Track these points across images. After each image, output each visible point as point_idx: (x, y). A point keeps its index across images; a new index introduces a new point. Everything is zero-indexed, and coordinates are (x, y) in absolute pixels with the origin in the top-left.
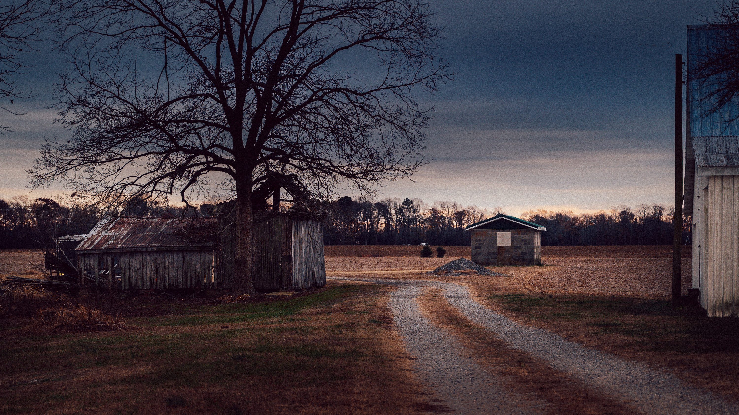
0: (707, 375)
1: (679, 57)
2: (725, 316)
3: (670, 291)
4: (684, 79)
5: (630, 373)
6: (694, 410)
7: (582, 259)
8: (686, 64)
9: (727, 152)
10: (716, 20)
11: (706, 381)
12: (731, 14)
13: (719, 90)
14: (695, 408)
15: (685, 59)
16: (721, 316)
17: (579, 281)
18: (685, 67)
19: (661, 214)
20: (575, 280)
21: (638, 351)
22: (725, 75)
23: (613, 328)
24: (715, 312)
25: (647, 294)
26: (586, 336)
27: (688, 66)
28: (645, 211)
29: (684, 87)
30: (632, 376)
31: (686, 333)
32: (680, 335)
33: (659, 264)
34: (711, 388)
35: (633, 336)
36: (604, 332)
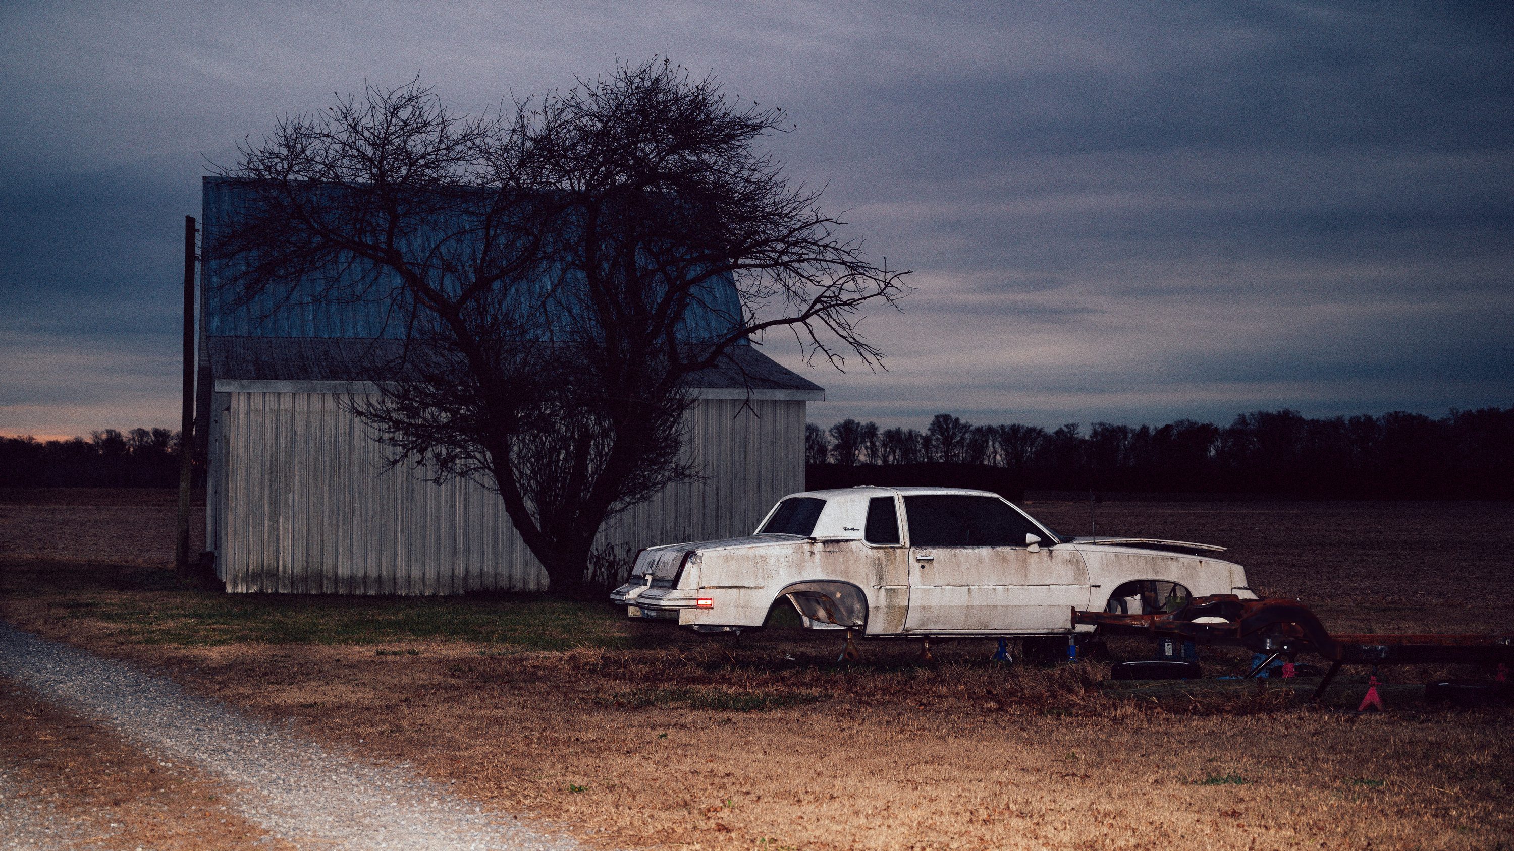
0: (219, 678)
1: (190, 221)
2: (250, 591)
3: (173, 556)
4: (198, 251)
5: (108, 677)
6: (198, 730)
7: (47, 508)
8: (201, 233)
9: (257, 359)
10: (240, 173)
11: (217, 687)
12: (262, 167)
13: (246, 273)
14: (201, 727)
15: (199, 226)
16: (245, 592)
17: (40, 540)
18: (198, 237)
19: (164, 444)
20: (34, 539)
21: (122, 644)
22: (255, 253)
23: (87, 610)
24: (235, 585)
25: (140, 560)
26: (46, 623)
27: (203, 235)
28: (142, 439)
29: (198, 266)
30: (111, 682)
31: (193, 618)
32: (183, 620)
33: (161, 515)
34: (225, 698)
35: (116, 622)
36: (74, 616)
